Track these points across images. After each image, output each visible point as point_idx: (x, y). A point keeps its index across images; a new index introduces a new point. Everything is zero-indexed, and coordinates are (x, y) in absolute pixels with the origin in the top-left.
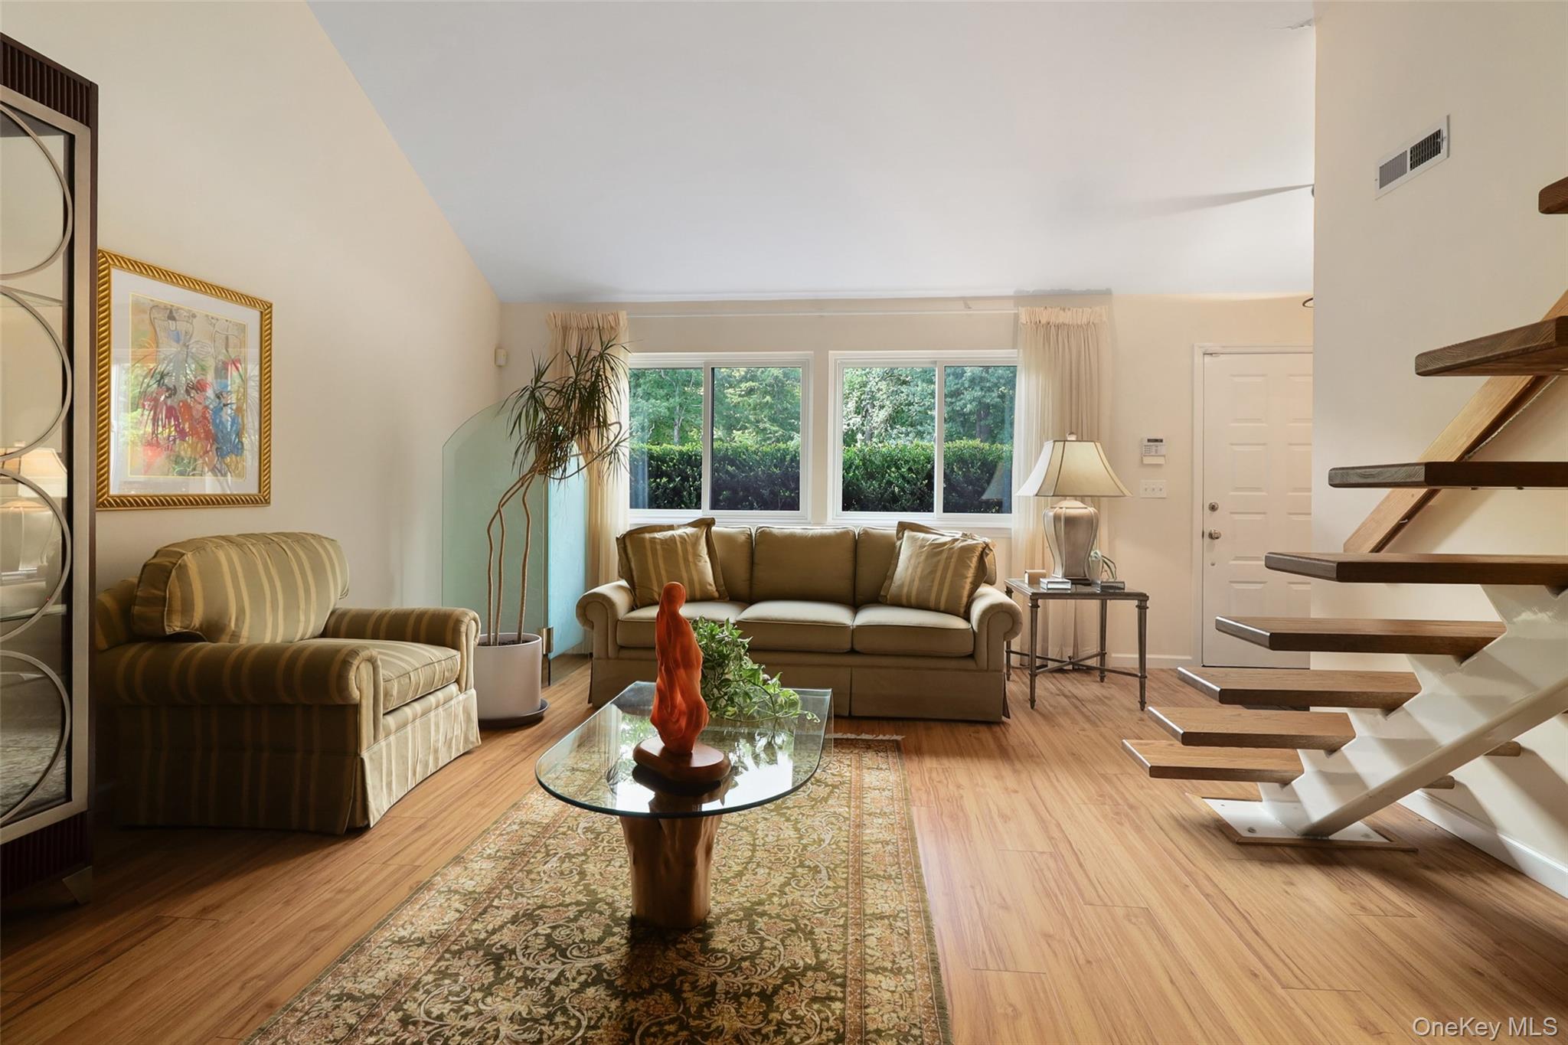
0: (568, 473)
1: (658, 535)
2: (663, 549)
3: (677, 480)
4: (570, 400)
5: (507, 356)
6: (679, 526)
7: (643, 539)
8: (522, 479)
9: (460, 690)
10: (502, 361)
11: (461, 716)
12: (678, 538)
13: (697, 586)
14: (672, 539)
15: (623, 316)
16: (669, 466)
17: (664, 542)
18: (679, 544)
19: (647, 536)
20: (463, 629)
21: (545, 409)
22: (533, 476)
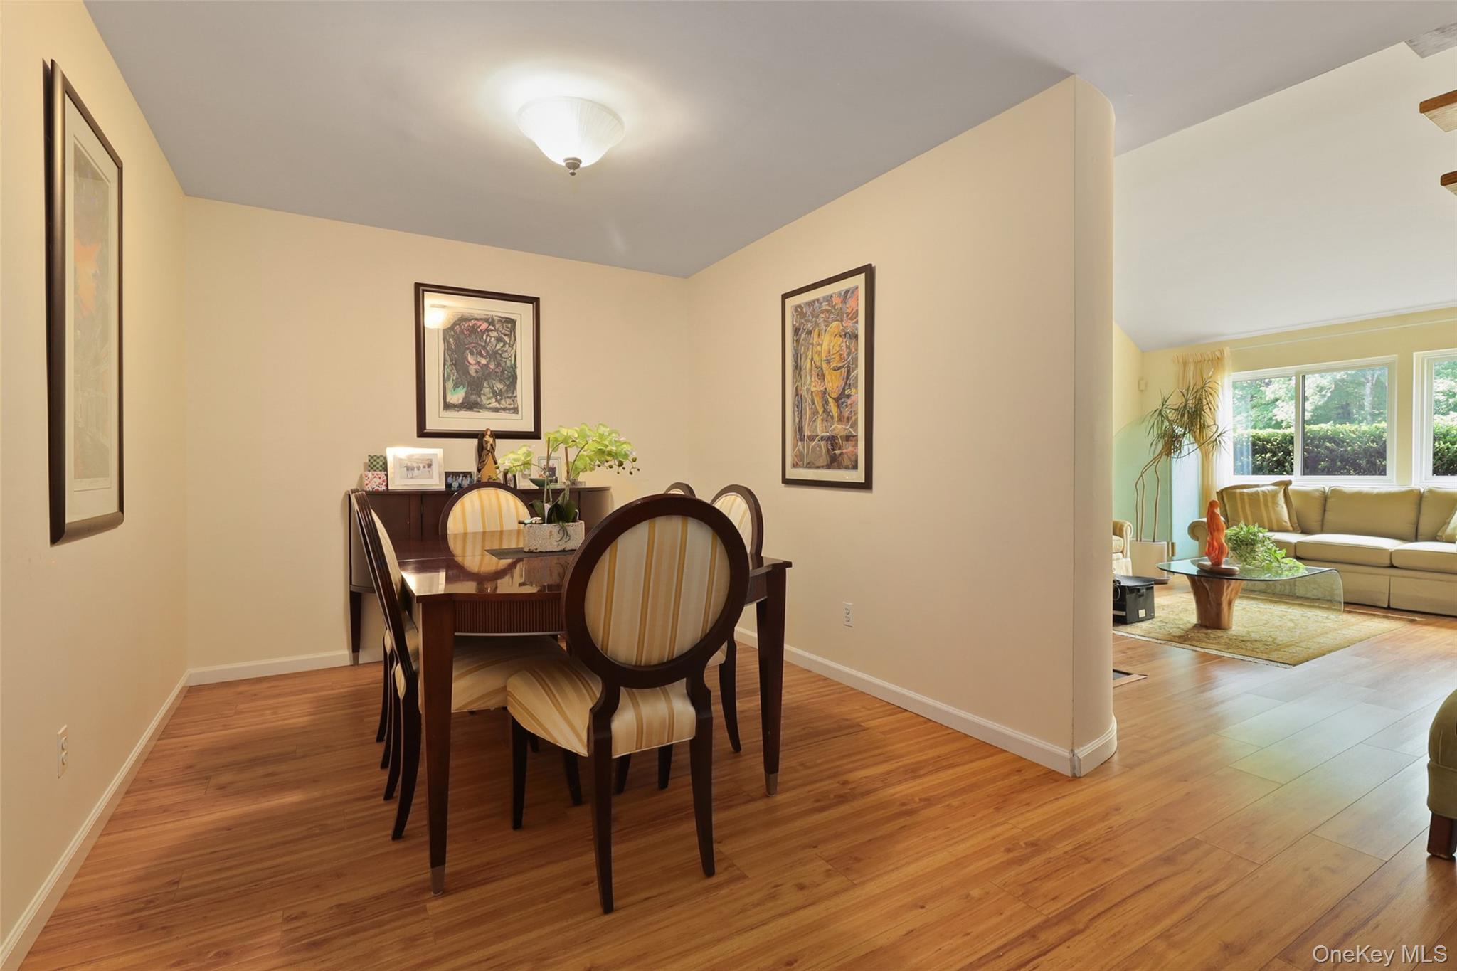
0: (1183, 454)
1: (1245, 490)
2: (1250, 499)
3: (1280, 454)
4: (1183, 416)
5: (1146, 384)
6: (1263, 486)
7: (1235, 493)
8: (1155, 459)
9: (1123, 556)
10: (1143, 387)
11: (1124, 568)
12: (1260, 492)
13: (1274, 521)
14: (1257, 493)
15: (1227, 351)
16: (1273, 445)
17: (1250, 495)
18: (1261, 496)
19: (1238, 491)
20: (1124, 529)
21: (1169, 420)
22: (1161, 458)
